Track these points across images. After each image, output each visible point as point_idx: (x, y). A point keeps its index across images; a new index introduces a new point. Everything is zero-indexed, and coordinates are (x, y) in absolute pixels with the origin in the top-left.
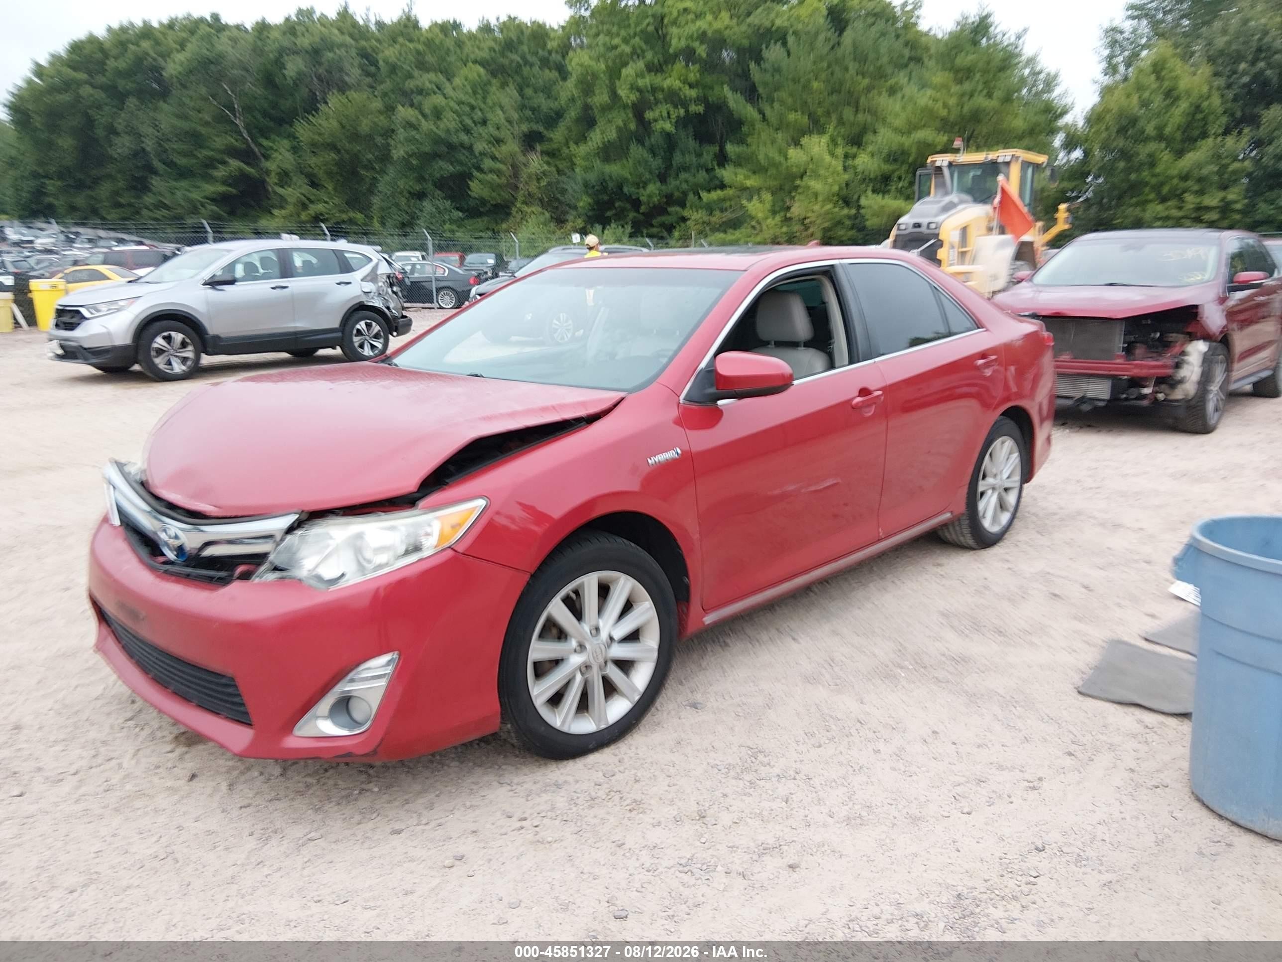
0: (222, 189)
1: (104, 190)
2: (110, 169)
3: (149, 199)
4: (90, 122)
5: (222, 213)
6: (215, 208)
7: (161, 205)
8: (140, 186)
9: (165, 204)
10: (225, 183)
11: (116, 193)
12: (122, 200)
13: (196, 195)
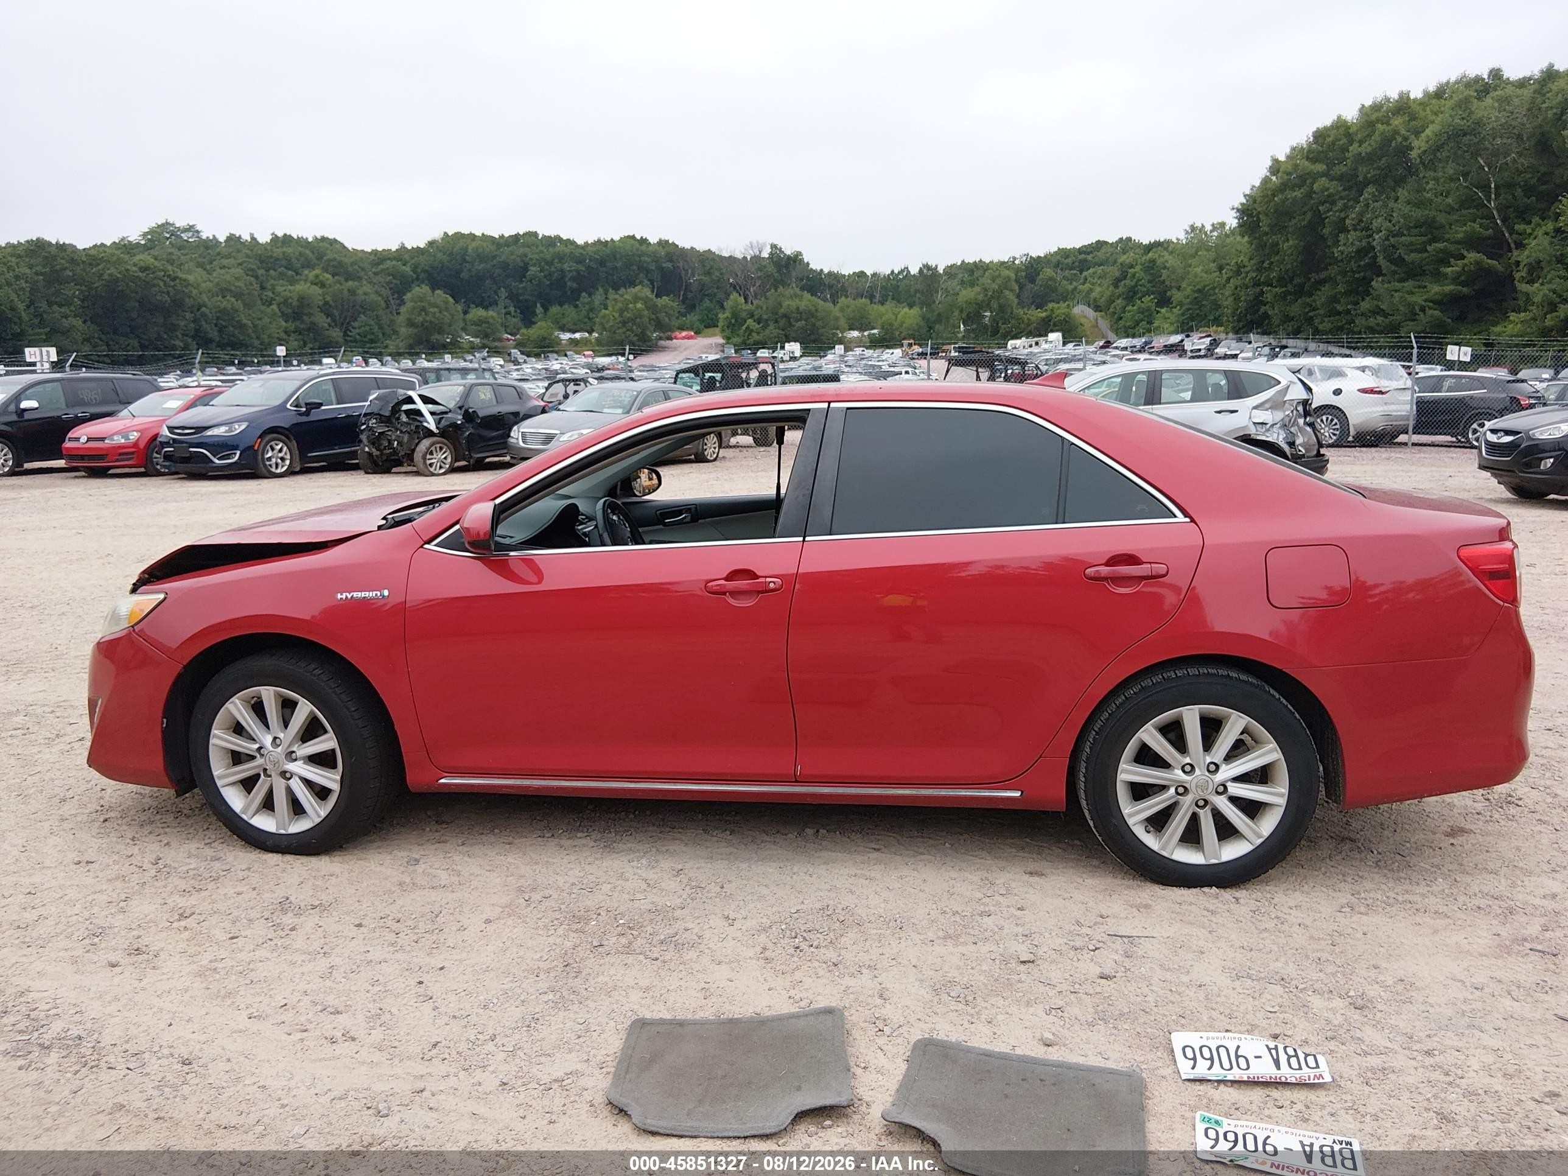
0: (1449, 288)
1: (1321, 297)
2: (1333, 271)
3: (1366, 305)
4: (1319, 220)
5: (1445, 319)
6: (1437, 313)
7: (1378, 311)
8: (1361, 288)
9: (1383, 310)
10: (1455, 280)
11: (1334, 299)
12: (1339, 308)
13: (1418, 299)
